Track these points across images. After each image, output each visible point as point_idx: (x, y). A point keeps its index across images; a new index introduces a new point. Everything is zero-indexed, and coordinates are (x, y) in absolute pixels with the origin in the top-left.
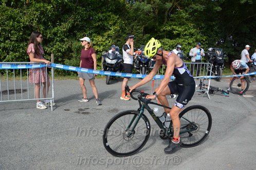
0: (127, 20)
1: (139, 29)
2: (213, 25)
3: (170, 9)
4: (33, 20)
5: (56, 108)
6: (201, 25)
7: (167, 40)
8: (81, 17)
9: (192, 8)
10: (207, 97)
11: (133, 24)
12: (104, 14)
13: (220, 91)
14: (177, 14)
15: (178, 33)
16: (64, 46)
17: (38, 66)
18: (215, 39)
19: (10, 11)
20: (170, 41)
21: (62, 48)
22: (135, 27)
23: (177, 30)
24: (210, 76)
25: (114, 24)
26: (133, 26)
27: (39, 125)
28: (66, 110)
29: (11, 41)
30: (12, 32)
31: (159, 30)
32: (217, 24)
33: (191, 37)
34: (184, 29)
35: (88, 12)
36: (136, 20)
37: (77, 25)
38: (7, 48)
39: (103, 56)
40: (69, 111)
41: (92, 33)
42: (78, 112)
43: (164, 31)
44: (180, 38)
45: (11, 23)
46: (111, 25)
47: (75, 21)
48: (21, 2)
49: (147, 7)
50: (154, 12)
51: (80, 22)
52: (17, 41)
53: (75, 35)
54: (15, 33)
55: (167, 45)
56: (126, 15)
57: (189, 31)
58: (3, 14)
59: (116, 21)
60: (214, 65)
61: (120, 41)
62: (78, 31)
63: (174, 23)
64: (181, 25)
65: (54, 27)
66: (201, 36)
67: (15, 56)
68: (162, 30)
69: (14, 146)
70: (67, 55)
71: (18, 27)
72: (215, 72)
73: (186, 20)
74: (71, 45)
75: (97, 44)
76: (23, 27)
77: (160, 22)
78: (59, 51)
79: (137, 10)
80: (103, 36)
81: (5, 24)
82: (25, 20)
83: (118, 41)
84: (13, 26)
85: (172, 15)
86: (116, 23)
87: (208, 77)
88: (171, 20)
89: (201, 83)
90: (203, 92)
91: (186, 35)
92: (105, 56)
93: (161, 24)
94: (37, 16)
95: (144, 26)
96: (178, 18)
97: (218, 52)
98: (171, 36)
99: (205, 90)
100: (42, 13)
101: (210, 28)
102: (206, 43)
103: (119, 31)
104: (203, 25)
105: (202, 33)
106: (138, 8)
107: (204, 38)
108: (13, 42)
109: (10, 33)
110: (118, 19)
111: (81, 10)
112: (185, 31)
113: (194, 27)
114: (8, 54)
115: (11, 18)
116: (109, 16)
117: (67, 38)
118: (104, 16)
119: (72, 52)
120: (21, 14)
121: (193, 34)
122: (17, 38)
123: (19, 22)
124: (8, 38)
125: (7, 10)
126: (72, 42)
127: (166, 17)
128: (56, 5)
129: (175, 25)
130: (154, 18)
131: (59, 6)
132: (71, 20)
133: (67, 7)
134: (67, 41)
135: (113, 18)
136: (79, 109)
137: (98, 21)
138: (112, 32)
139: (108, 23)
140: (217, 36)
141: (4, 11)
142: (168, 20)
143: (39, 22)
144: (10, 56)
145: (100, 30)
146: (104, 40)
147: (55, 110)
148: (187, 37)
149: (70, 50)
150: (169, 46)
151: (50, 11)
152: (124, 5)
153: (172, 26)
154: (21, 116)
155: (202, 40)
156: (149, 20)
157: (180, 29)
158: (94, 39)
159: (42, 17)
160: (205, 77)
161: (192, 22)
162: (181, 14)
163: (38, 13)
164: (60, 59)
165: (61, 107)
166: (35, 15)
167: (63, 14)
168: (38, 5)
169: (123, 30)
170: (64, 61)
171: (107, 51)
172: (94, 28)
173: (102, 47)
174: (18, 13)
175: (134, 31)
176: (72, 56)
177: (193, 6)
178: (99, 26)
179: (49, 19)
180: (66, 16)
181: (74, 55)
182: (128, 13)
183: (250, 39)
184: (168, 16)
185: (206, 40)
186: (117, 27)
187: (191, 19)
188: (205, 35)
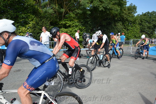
0: (40, 18)
1: (47, 23)
2: (88, 21)
3: (65, 12)
6: (81, 21)
7: (64, 29)
8: (10, 16)
9: (76, 12)
13: (84, 56)
14: (69, 15)
15: (69, 25)
20: (65, 29)
22: (44, 22)
25: (32, 20)
26: (43, 21)
31: (59, 24)
32: (90, 21)
35: (15, 13)
36: (45, 18)
41: (18, 25)
43: (61, 24)
44: (70, 28)
46: (30, 21)
49: (51, 11)
51: (10, 19)
55: (63, 32)
57: (75, 24)
61: (36, 30)
63: (66, 20)
64: (70, 21)
66: (82, 27)
73: (74, 18)
75: (22, 32)
80: (26, 27)
83: (34, 30)
91: (73, 26)
93: (60, 20)
95: (50, 21)
96: (70, 17)
97: (87, 35)
98: (65, 27)
101: (86, 22)
102: (85, 31)
103: (35, 24)
105: (82, 25)
106: (46, 11)
110: (34, 17)
111: (10, 12)
112: (73, 24)
113: (78, 22)
116: (29, 16)
118: (25, 16)
121: (77, 26)
129: (67, 21)
130: (56, 17)
132: (5, 18)
135: (31, 17)
137: (22, 19)
138: (31, 25)
139: (28, 20)
140: (90, 26)
142: (64, 18)
146: (26, 29)
148: (74, 27)
152: (38, 10)
153: (66, 22)
155: (83, 29)
156: (53, 18)
157: (70, 23)
158: (20, 29)
161: (77, 19)
162: (71, 15)
169: (37, 23)
172: (20, 22)
177: (77, 11)
178: (23, 21)
180: (1, 15)
182: (40, 14)
183: (107, 28)
184: (64, 16)
185: (84, 29)
186: (34, 22)
187: (76, 17)
188: (84, 26)
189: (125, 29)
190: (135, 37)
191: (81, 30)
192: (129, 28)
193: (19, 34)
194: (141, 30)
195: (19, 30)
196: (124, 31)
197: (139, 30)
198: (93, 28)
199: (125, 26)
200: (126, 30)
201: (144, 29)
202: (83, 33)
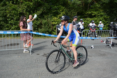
0: (69, 9)
1: (75, 13)
2: (113, 10)
3: (90, 3)
4: (24, 10)
5: (33, 53)
6: (107, 10)
7: (89, 18)
8: (46, 8)
9: (102, 2)
10: (111, 48)
11: (72, 11)
12: (57, 6)
14: (94, 5)
15: (94, 15)
16: (38, 22)
17: (24, 32)
18: (114, 18)
19: (14, 6)
20: (90, 19)
21: (37, 23)
22: (73, 12)
23: (94, 14)
24: (112, 37)
25: (62, 11)
26: (72, 12)
27: (23, 62)
28: (37, 54)
29: (14, 20)
30: (14, 16)
31: (85, 14)
32: (115, 10)
33: (102, 17)
34: (98, 13)
35: (50, 5)
36: (73, 9)
37: (45, 12)
38: (12, 23)
39: (57, 27)
40: (39, 55)
41: (52, 16)
42: (44, 55)
43: (87, 14)
44: (95, 17)
45: (14, 11)
47: (43, 10)
48: (19, 1)
49: (79, 2)
50: (82, 5)
51: (46, 10)
52: (16, 20)
53: (43, 17)
54: (16, 17)
55: (89, 21)
56: (69, 7)
57: (100, 14)
58: (11, 7)
59: (63, 9)
60: (114, 31)
62: (45, 15)
63: (92, 10)
64: (96, 11)
65: (33, 13)
66: (107, 16)
67: (15, 27)
68: (86, 13)
69: (10, 73)
70: (40, 27)
71: (17, 13)
72: (114, 35)
73: (99, 8)
74: (42, 22)
75: (54, 21)
76: (19, 14)
77: (85, 10)
78: (36, 25)
79: (74, 4)
80: (57, 17)
81: (11, 12)
82: (20, 10)
84: (15, 13)
85: (91, 6)
86: (63, 10)
87: (111, 38)
88: (91, 9)
89: (107, 40)
90: (108, 45)
91: (99, 16)
92: (58, 27)
93: (86, 10)
94: (26, 8)
95: (77, 12)
96: (95, 7)
98: (91, 16)
99: (109, 44)
100: (28, 7)
101: (112, 12)
102: (110, 20)
104: (108, 10)
105: (107, 14)
106: (74, 3)
108: (15, 21)
109: (13, 17)
110: (64, 8)
111: (46, 4)
112: (98, 14)
113: (103, 12)
114: (12, 26)
115: (14, 9)
116: (60, 7)
117: (40, 18)
118: (57, 7)
119: (42, 25)
120: (18, 7)
121: (102, 15)
122: (16, 19)
123: (17, 11)
124: (12, 19)
125: (12, 6)
126: (42, 20)
127: (88, 7)
128: (35, 2)
129: (93, 11)
130: (82, 7)
131: (36, 3)
132: (42, 10)
133: (40, 3)
134: (39, 20)
135: (62, 8)
136: (44, 54)
137: (55, 10)
138: (61, 15)
139: (60, 11)
141: (11, 6)
142: (89, 8)
143: (27, 11)
144: (13, 27)
145: (56, 14)
146: (57, 19)
147: (32, 54)
148: (99, 17)
149: (41, 24)
150: (90, 22)
151: (32, 5)
152: (67, 2)
153: (92, 12)
154: (15, 57)
155: (107, 18)
156: (80, 9)
157: (96, 13)
158: (53, 18)
159: (28, 8)
160: (109, 38)
161: (102, 9)
162: (96, 5)
163: (26, 7)
164: (36, 29)
165: (35, 53)
166: (25, 7)
167: (38, 7)
168: (26, 3)
169: (67, 14)
170: (38, 29)
171: (59, 25)
172: (53, 13)
173: (56, 23)
174: (17, 7)
175: (72, 14)
176: (42, 27)
178: (55, 12)
179: (31, 9)
180: (39, 8)
181: (43, 26)
182: (69, 5)
184: (90, 7)
186: (64, 13)
187: (101, 7)
188: (109, 16)
191: (105, 19)
193: (52, 22)
195: (51, 20)
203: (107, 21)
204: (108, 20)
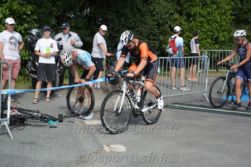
102: (35, 20)
107: (29, 9)
140: (54, 4)
183: (116, 12)
185: (33, 13)
188: (30, 4)
189: (181, 14)
190: (216, 41)
192: (194, 10)
194: (235, 15)
196: (176, 20)
197: (229, 17)
198: (65, 11)
199: (179, 4)
200: (183, 19)
201: (245, 13)
202: (26, 30)
203: (26, 25)
204: (27, 22)
